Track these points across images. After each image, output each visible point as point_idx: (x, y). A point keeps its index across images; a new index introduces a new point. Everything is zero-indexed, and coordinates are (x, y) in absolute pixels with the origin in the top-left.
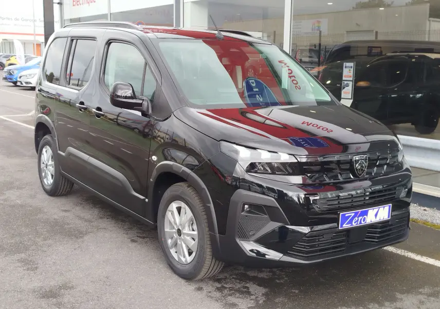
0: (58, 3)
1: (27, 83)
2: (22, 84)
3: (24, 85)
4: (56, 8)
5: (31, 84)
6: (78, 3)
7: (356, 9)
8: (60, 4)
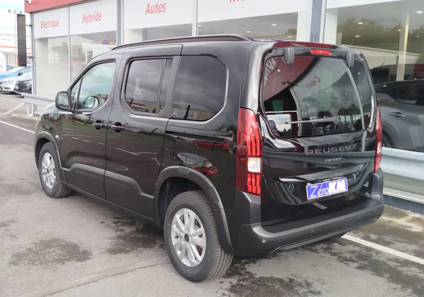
0: (30, 26)
1: (5, 88)
2: (2, 89)
3: (4, 90)
4: (28, 29)
5: (10, 89)
6: (46, 26)
7: (288, 34)
8: (31, 26)
